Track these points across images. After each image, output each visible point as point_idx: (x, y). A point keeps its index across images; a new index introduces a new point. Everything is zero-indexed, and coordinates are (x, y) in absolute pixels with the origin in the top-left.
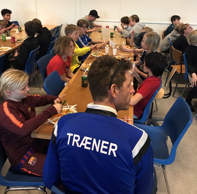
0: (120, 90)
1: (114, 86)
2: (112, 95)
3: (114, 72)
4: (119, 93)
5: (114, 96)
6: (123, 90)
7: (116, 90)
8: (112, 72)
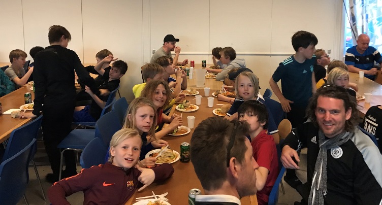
0: (242, 166)
1: (234, 161)
2: (233, 174)
3: (230, 140)
4: (241, 170)
5: (236, 175)
6: (246, 165)
7: (236, 166)
8: (227, 140)
